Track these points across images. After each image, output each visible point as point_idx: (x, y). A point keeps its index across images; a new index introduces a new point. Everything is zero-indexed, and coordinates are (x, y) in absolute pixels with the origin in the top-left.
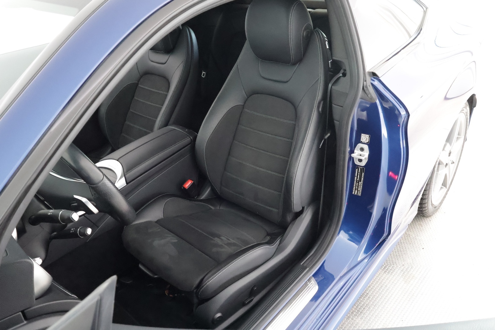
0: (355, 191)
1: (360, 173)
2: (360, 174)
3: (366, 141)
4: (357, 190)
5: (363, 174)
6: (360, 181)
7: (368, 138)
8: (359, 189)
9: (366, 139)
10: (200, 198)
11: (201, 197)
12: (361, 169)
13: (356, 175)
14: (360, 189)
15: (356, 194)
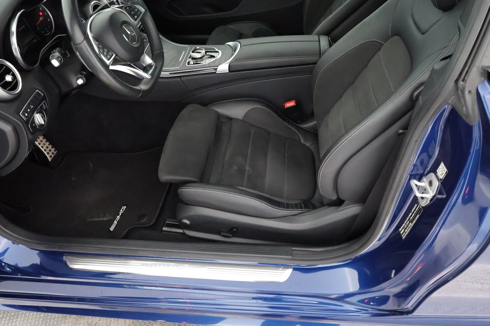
0: (402, 229)
1: (416, 211)
2: (416, 213)
3: (440, 176)
4: (405, 230)
5: (418, 216)
6: (412, 223)
7: (445, 173)
8: (406, 230)
9: (442, 172)
10: (301, 125)
11: (303, 125)
12: (420, 209)
13: (412, 211)
14: (408, 231)
15: (401, 233)
